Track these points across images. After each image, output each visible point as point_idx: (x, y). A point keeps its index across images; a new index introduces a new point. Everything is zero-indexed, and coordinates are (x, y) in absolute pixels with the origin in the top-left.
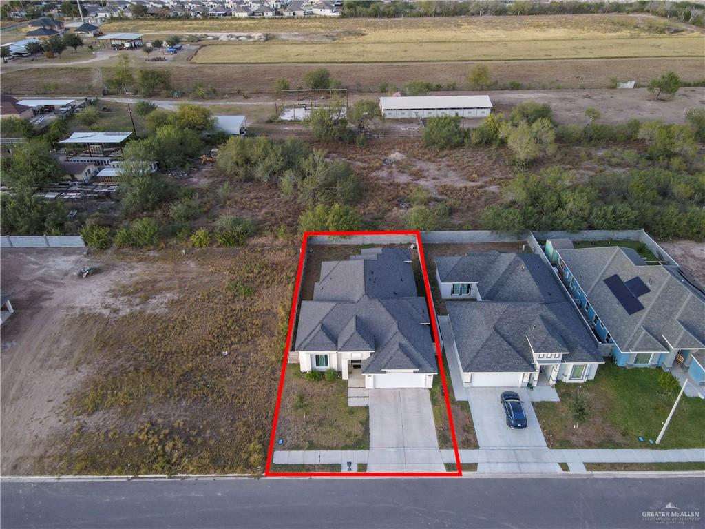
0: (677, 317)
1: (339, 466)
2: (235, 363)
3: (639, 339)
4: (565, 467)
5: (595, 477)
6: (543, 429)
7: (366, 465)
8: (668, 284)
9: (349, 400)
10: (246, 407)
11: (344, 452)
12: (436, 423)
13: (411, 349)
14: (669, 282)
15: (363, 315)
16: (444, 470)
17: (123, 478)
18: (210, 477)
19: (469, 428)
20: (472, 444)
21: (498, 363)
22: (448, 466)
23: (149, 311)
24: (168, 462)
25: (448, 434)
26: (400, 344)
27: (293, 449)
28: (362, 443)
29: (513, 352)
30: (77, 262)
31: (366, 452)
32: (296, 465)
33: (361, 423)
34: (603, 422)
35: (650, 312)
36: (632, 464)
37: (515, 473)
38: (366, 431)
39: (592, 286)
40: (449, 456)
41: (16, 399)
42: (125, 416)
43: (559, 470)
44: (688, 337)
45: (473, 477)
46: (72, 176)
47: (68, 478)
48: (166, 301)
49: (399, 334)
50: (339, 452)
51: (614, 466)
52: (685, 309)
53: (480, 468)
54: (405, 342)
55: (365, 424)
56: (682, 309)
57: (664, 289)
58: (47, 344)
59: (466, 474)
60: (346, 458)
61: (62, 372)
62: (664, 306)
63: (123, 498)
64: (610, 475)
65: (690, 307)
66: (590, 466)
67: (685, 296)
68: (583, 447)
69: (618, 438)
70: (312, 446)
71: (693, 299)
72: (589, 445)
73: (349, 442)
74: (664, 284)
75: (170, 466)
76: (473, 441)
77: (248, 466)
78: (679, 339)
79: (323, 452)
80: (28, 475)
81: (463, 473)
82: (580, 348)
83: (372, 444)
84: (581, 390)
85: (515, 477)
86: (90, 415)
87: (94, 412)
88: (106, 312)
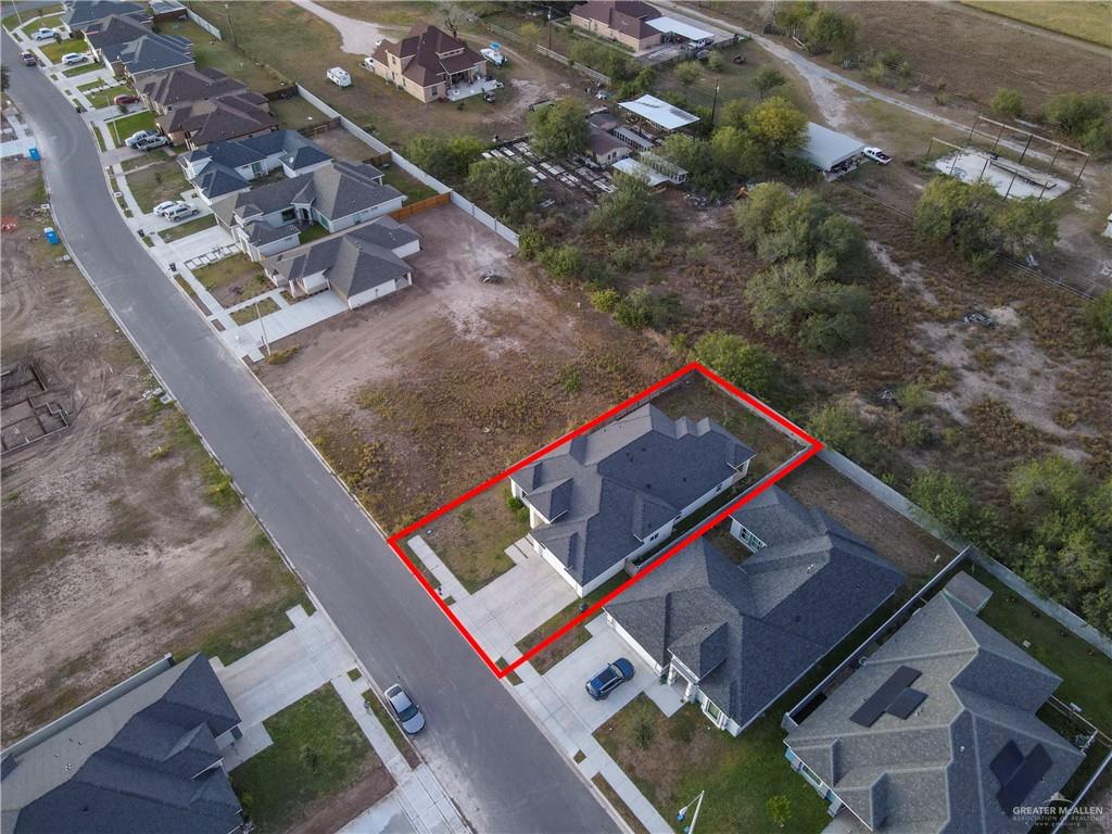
0: (890, 771)
1: (438, 584)
2: (481, 445)
3: (814, 747)
4: (580, 757)
5: (591, 790)
6: (614, 718)
7: (454, 602)
8: (931, 732)
9: (512, 547)
10: (442, 486)
11: (455, 579)
12: (541, 626)
13: (582, 546)
14: (936, 731)
15: (578, 482)
16: (494, 660)
17: (330, 469)
18: (367, 515)
19: (558, 656)
20: (542, 668)
21: (639, 627)
22: (502, 661)
23: (486, 349)
24: (357, 482)
25: (538, 642)
26: (576, 534)
27: (429, 544)
28: (472, 585)
29: (662, 632)
30: (498, 261)
31: (468, 594)
32: (417, 557)
33: (493, 571)
34: (674, 771)
35: (869, 737)
36: (635, 819)
37: (537, 718)
38: (487, 581)
39: (883, 661)
40: (513, 655)
41: (343, 362)
42: (375, 428)
43: (572, 754)
44: (864, 798)
45: (506, 687)
46: (594, 154)
47: (309, 444)
48: (508, 347)
49: (586, 524)
50: (453, 576)
51: (618, 803)
52: (912, 775)
53: (518, 687)
54: (583, 536)
55: (496, 574)
56: (910, 770)
57: (919, 732)
58: (400, 330)
59: (505, 681)
60: (450, 585)
61: (383, 360)
62: (895, 747)
63: (316, 482)
64: (605, 803)
65: (923, 779)
66: (599, 780)
67: (935, 763)
68: (620, 764)
69: (661, 795)
70: (442, 556)
71: (939, 775)
72: (629, 771)
73: (466, 577)
74: (927, 727)
75: (356, 486)
76: (546, 665)
77: (389, 528)
78: (851, 789)
79: (443, 566)
80: (296, 423)
81: (505, 678)
82: (727, 689)
83: (478, 594)
84: (706, 731)
85: (533, 720)
86: (361, 408)
87: (366, 408)
88: (460, 327)
